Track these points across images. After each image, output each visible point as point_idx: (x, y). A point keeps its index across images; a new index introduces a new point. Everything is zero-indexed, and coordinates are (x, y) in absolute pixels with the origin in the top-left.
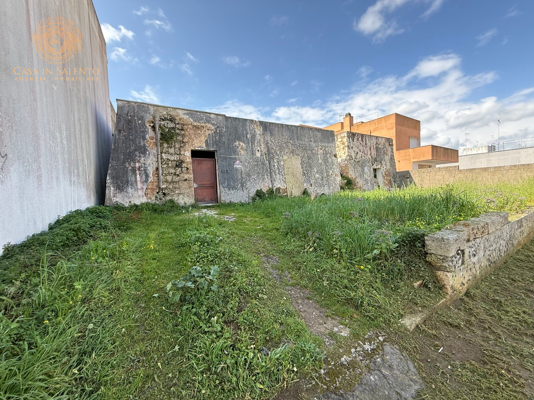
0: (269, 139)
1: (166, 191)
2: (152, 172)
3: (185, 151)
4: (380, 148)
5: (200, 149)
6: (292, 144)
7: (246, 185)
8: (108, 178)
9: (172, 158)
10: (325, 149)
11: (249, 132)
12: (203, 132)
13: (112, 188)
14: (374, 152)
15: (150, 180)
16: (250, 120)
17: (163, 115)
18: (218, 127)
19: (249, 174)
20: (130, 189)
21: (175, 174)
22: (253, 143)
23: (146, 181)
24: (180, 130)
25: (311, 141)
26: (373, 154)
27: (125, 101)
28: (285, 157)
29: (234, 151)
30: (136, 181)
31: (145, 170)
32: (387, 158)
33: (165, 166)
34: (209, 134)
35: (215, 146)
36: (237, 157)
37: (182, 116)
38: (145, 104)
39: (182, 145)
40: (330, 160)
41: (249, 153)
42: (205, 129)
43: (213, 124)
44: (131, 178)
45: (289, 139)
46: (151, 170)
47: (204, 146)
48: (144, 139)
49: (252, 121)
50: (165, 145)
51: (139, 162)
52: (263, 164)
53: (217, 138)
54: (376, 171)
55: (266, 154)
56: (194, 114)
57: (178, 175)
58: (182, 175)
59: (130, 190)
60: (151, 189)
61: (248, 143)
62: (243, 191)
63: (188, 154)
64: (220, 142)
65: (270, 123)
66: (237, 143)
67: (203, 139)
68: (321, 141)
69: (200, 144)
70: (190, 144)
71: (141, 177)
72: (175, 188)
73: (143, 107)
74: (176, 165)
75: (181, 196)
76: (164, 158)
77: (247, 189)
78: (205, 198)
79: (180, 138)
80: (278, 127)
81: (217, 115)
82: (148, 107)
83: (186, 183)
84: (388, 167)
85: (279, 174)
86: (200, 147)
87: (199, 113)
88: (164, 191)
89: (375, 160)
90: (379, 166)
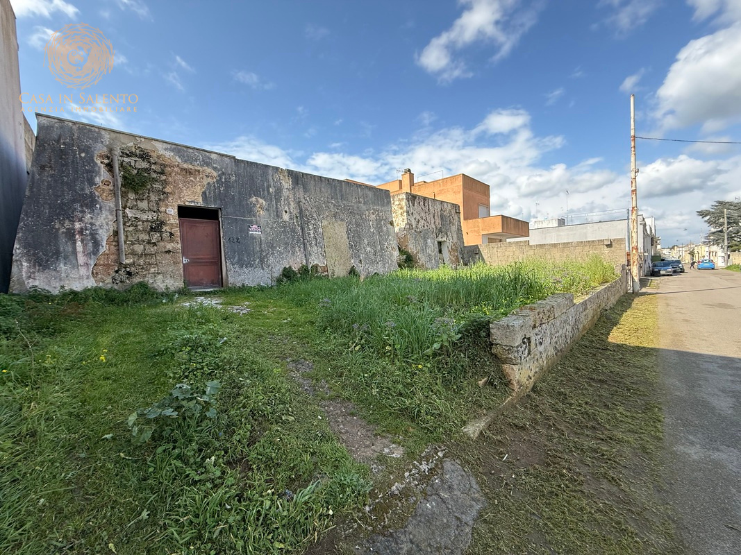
0: (302, 197)
1: (133, 269)
2: (105, 239)
3: (167, 206)
4: (445, 216)
5: (193, 204)
6: (334, 205)
7: (267, 261)
8: (16, 246)
9: (144, 217)
10: (378, 214)
11: (272, 185)
12: (198, 179)
13: (25, 264)
14: (438, 221)
15: (102, 251)
16: (273, 167)
17: (128, 148)
18: (223, 174)
19: (272, 245)
20: (62, 265)
21: (149, 242)
22: (278, 200)
23: (95, 251)
24: (157, 173)
25: (360, 203)
26: (437, 223)
27: (54, 118)
28: (325, 223)
29: (250, 211)
30: (75, 252)
31: (94, 236)
32: (454, 228)
33: (131, 229)
34: (209, 183)
35: (218, 202)
36: (254, 219)
37: (162, 152)
38: (93, 126)
39: (162, 197)
40: (385, 229)
41: (272, 215)
42: (201, 176)
43: (215, 169)
44: (65, 247)
45: (330, 197)
46: (104, 235)
47: (201, 201)
48: (91, 182)
49: (277, 169)
50: (132, 196)
51: (80, 220)
52: (293, 231)
53: (222, 189)
54: (441, 245)
55: (297, 217)
56: (184, 150)
57: (155, 244)
58: (162, 244)
59: (62, 267)
60: (104, 265)
61: (271, 199)
62: (263, 269)
63: (173, 212)
64: (226, 196)
65: (303, 174)
66: (254, 199)
67: (199, 190)
68: (374, 203)
69: (193, 197)
70: (176, 196)
71: (85, 246)
72: (150, 264)
73: (90, 131)
74: (152, 228)
75: (160, 277)
76: (130, 215)
77: (269, 266)
78: (202, 280)
79: (157, 186)
80: (315, 180)
81: (222, 155)
82: (99, 133)
83: (167, 256)
84: (455, 240)
85: (316, 245)
86: (192, 202)
87: (191, 151)
88: (128, 270)
89: (440, 231)
90: (444, 239)
